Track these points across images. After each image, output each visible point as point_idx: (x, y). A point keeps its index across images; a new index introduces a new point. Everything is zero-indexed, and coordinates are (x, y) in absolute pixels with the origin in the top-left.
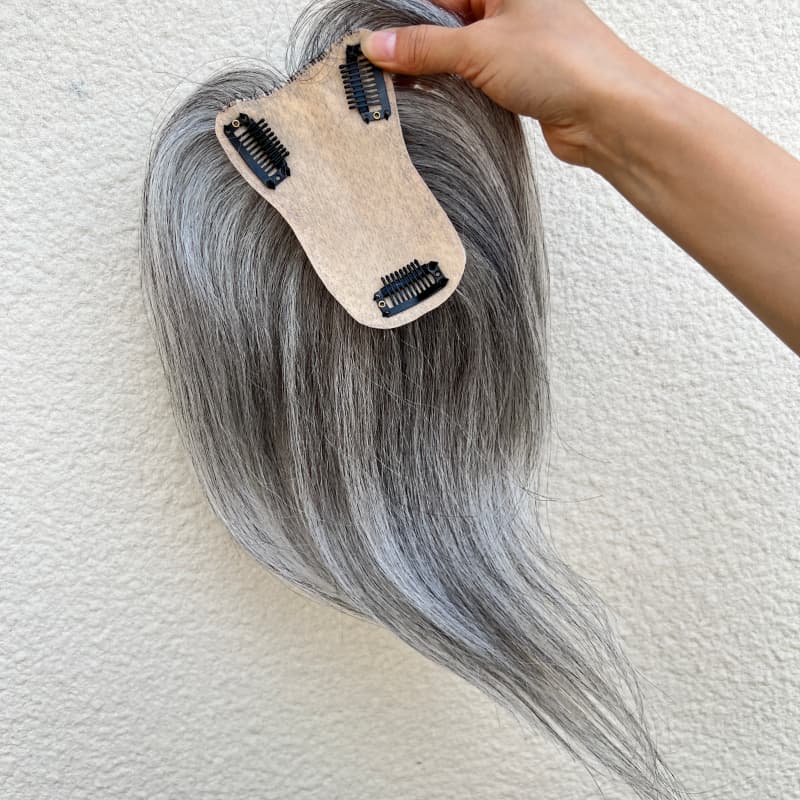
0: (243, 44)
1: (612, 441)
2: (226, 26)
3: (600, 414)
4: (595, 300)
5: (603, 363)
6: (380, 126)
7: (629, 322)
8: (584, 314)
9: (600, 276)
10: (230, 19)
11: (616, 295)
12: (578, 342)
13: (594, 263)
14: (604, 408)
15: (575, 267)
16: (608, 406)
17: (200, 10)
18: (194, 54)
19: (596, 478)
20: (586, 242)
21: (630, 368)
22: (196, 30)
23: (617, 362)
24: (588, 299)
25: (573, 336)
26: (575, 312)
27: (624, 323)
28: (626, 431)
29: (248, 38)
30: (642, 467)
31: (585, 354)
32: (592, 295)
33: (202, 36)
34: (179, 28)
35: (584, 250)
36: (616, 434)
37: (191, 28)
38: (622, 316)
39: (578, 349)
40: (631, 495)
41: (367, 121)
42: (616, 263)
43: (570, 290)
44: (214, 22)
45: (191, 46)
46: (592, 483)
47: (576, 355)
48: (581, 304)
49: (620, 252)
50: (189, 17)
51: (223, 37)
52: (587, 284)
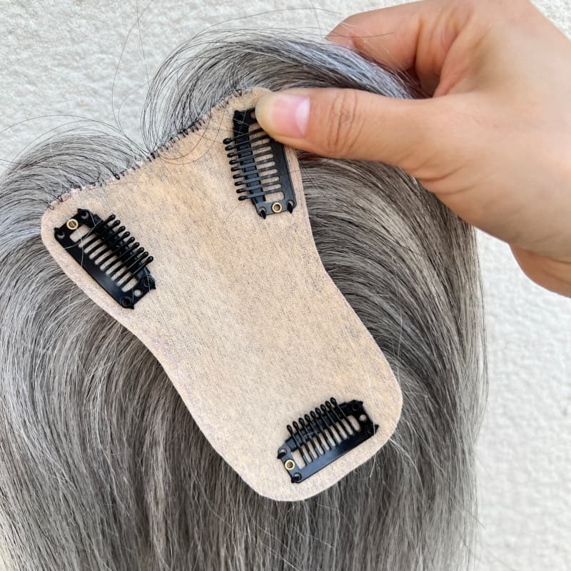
0: (102, 78)
1: (532, 503)
2: (78, 54)
3: (521, 477)
4: (526, 362)
5: (529, 425)
6: (280, 221)
7: (559, 381)
8: (514, 378)
9: (534, 336)
10: (84, 45)
11: (548, 356)
12: (505, 406)
13: (528, 323)
14: (527, 472)
15: (508, 328)
16: (530, 468)
17: (41, 33)
18: (35, 93)
19: (512, 540)
20: (521, 301)
21: (557, 429)
22: (36, 60)
23: (543, 423)
24: (519, 361)
25: (500, 401)
26: (503, 376)
27: (555, 384)
28: (547, 491)
29: (109, 70)
30: (559, 524)
31: (512, 419)
32: (523, 357)
33: (46, 69)
34: (13, 57)
35: (519, 309)
36: (537, 496)
37: (30, 58)
38: (554, 377)
39: (505, 414)
40: (546, 552)
41: (263, 214)
42: (553, 321)
43: (500, 354)
44: (61, 49)
45: (30, 83)
46: (507, 546)
47: (502, 421)
48: (511, 367)
49: (557, 309)
50: (26, 42)
51: (75, 69)
52: (519, 346)
